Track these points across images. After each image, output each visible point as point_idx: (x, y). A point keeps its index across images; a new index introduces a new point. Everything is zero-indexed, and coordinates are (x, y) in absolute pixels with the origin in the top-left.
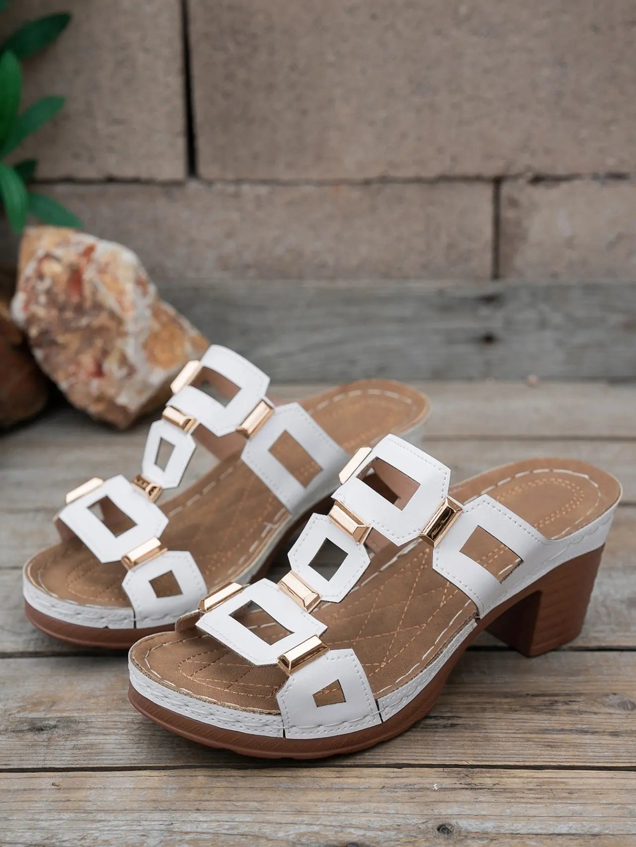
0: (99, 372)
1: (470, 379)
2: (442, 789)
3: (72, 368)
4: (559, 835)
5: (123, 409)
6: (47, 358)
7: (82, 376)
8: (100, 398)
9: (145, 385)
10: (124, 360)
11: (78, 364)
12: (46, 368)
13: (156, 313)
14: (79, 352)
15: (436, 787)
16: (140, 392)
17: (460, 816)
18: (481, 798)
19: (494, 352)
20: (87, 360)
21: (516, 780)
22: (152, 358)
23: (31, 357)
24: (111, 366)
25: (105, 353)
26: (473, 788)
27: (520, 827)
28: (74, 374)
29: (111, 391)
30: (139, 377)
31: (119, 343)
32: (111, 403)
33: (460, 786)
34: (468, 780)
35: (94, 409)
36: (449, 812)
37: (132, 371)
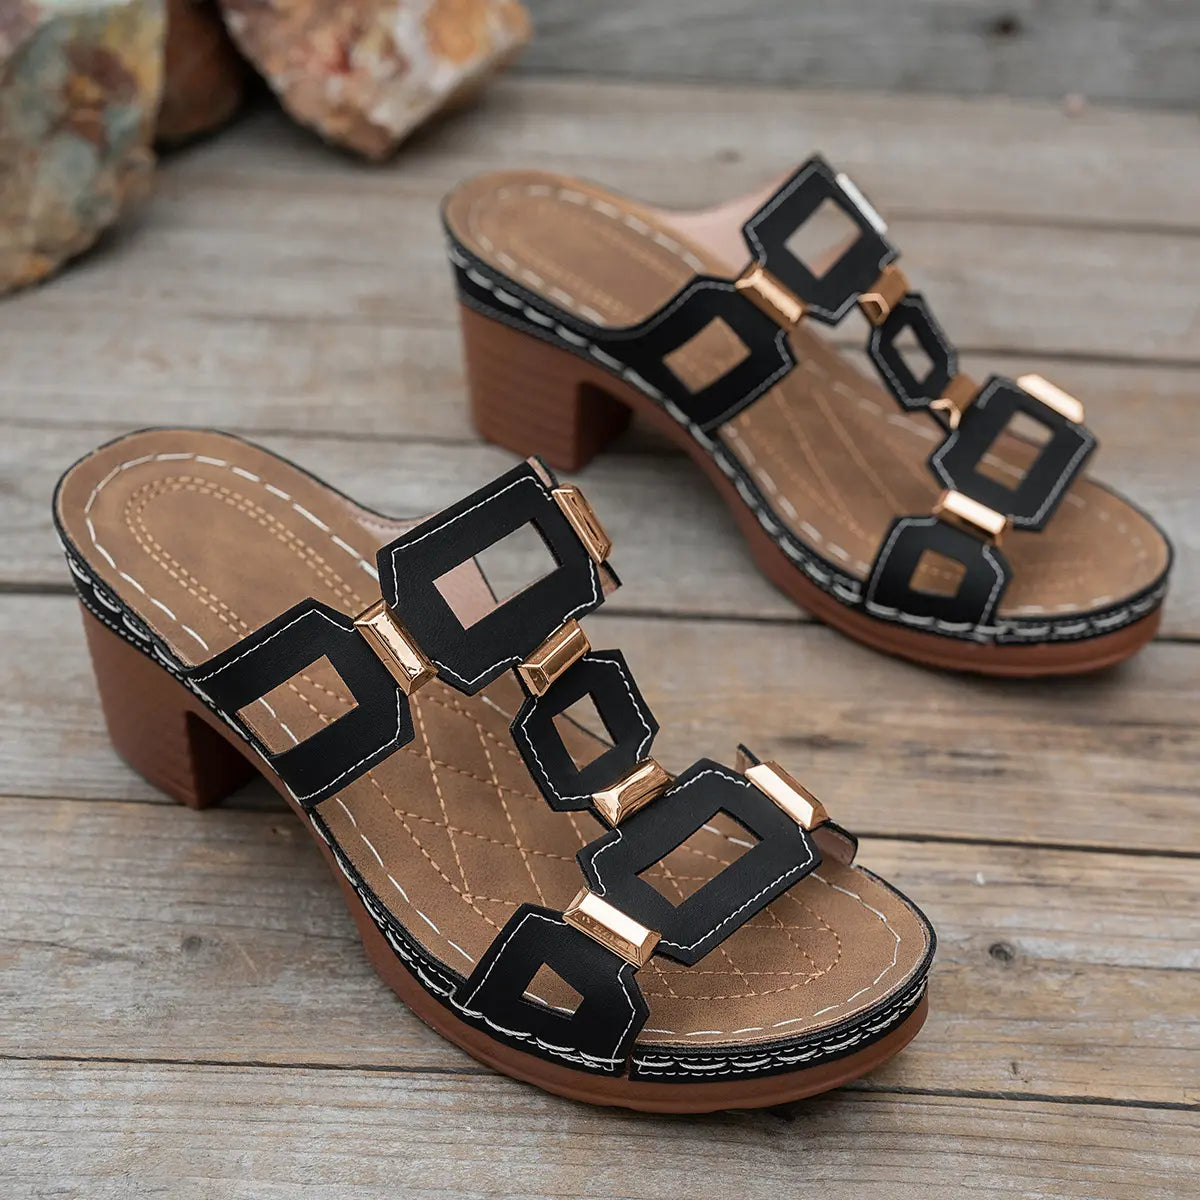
0: (344, 64)
2: (991, 884)
3: (296, 54)
4: (1179, 970)
5: (381, 131)
6: (251, 31)
7: (314, 67)
8: (343, 109)
9: (423, 92)
10: (389, 48)
11: (308, 47)
12: (249, 49)
14: (310, 26)
15: (980, 879)
16: (411, 104)
17: (1022, 931)
18: (1054, 902)
20: (325, 42)
21: (1106, 873)
22: (437, 45)
23: (222, 29)
24: (366, 55)
25: (358, 32)
26: (1040, 884)
27: (1119, 954)
28: (301, 65)
29: (361, 99)
30: (412, 80)
31: (383, 18)
32: (360, 119)
33: (1019, 880)
34: (1031, 870)
35: (330, 126)
36: (1006, 922)
37: (402, 67)
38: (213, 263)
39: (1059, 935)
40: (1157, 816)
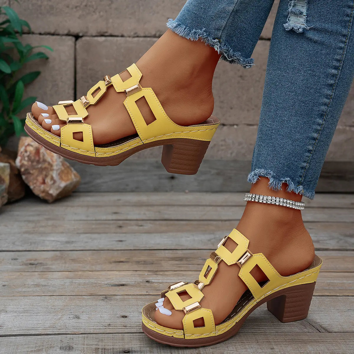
0: (44, 183)
1: (167, 191)
2: (148, 275)
3: (35, 181)
5: (51, 195)
6: (27, 178)
7: (38, 184)
8: (44, 191)
9: (59, 187)
10: (52, 178)
11: (37, 180)
12: (26, 182)
13: (63, 165)
14: (37, 176)
15: (146, 274)
16: (57, 189)
18: (159, 276)
19: (174, 182)
20: (40, 179)
21: (169, 273)
22: (61, 179)
23: (21, 178)
24: (48, 180)
25: (46, 176)
26: (157, 275)
28: (35, 183)
29: (48, 189)
30: (57, 184)
31: (51, 173)
32: (47, 193)
33: (153, 274)
34: (156, 273)
35: (41, 195)
36: (150, 279)
37: (55, 182)
38: (18, 215)
39: (159, 280)
40: (179, 267)
